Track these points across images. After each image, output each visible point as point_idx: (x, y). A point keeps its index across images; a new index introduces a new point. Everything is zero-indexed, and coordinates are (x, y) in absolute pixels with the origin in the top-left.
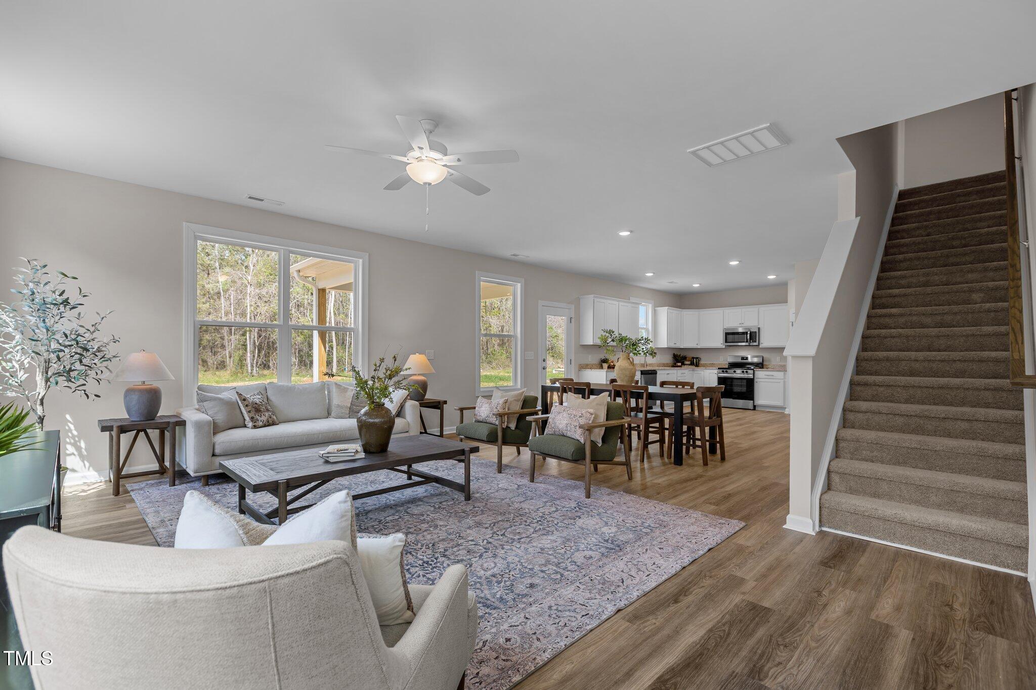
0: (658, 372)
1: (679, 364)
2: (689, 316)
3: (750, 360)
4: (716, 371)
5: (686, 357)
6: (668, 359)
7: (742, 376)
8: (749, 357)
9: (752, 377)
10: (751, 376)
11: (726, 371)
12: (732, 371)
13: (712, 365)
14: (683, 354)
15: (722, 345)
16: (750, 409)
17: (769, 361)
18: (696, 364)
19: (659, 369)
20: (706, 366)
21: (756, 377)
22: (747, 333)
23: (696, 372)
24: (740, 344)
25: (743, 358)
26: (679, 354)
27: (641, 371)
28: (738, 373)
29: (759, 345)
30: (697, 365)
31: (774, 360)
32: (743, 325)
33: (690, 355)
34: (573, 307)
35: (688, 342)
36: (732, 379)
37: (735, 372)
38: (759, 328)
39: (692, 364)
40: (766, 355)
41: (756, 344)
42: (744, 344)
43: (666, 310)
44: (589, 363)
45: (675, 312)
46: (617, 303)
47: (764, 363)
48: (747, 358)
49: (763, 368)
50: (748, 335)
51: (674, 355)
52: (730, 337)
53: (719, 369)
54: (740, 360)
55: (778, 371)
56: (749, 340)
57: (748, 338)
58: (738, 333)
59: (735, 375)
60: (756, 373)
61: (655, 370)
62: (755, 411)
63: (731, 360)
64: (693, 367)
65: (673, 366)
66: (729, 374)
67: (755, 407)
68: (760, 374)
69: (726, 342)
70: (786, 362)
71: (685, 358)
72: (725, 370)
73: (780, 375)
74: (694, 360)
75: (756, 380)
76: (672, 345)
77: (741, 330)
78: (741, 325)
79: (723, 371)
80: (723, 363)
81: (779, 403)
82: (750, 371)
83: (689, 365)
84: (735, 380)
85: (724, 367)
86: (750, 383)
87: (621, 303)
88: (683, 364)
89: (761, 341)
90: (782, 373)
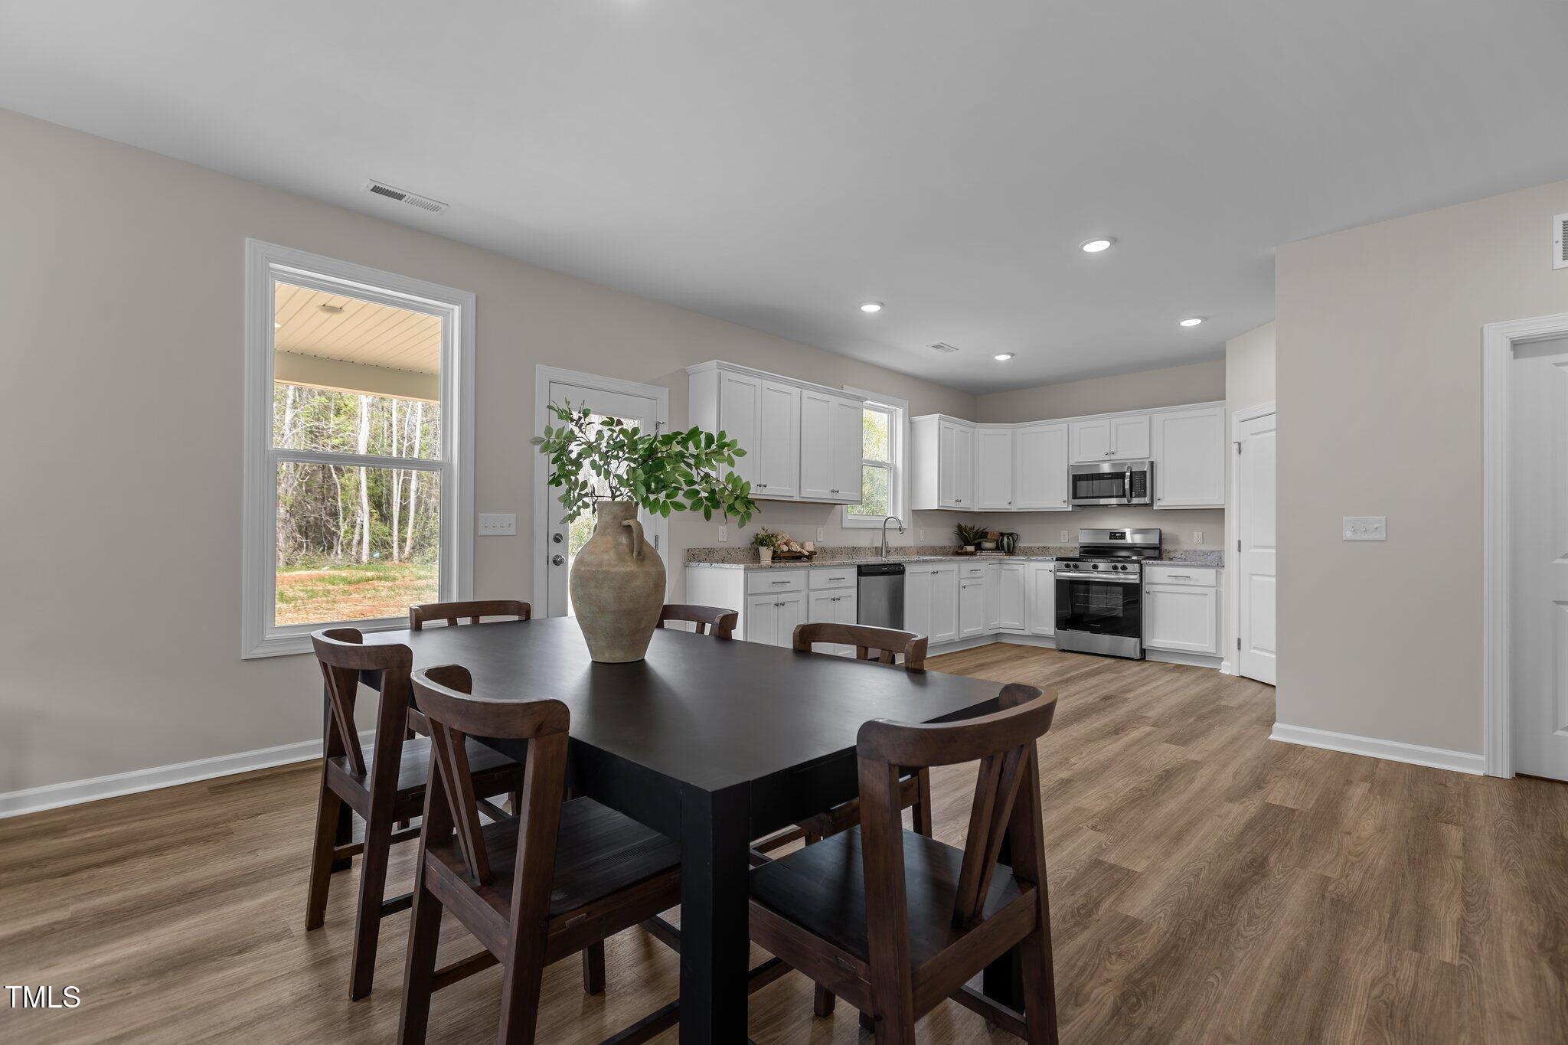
0: (909, 569)
1: (971, 548)
2: (991, 436)
3: (1129, 539)
4: (1051, 565)
5: (987, 533)
6: (945, 536)
7: (1113, 577)
8: (1128, 532)
9: (1138, 582)
10: (1133, 578)
11: (1076, 566)
12: (1089, 564)
13: (1043, 551)
14: (979, 525)
15: (1066, 505)
16: (1132, 659)
17: (1175, 540)
18: (1009, 549)
19: (910, 562)
20: (1030, 553)
21: (1146, 579)
22: (1122, 476)
23: (1006, 567)
24: (1103, 501)
25: (1113, 535)
26: (970, 525)
27: (859, 567)
28: (1102, 571)
29: (1151, 504)
30: (1011, 551)
31: (1190, 537)
32: (1113, 457)
33: (996, 527)
34: (664, 394)
35: (989, 499)
36: (1087, 583)
37: (1095, 567)
38: (1152, 464)
39: (999, 548)
40: (1168, 528)
41: (1147, 500)
42: (1114, 501)
43: (936, 422)
44: (716, 545)
45: (959, 427)
46: (795, 391)
47: (1164, 547)
48: (1123, 536)
49: (1160, 557)
50: (1127, 481)
51: (959, 526)
52: (1082, 484)
53: (1058, 559)
54: (1106, 540)
55: (1202, 566)
56: (1128, 492)
57: (1127, 486)
58: (1101, 477)
59: (1095, 576)
60: (1147, 569)
61: (900, 564)
62: (1147, 665)
63: (1086, 539)
64: (1001, 555)
65: (957, 554)
66: (1081, 571)
67: (1143, 651)
68: (1157, 574)
69: (1075, 496)
70: (1223, 543)
71: (984, 535)
72: (1072, 563)
73: (1207, 575)
74: (1002, 540)
75: (1146, 588)
76: (951, 504)
77: (1106, 468)
78: (1107, 458)
79: (1068, 566)
80: (1069, 545)
81: (1206, 646)
82: (1130, 567)
83: (993, 550)
84: (1094, 588)
85: (1071, 555)
86: (1133, 594)
87: (806, 393)
88: (979, 548)
89: (1158, 494)
90: (1213, 571)
